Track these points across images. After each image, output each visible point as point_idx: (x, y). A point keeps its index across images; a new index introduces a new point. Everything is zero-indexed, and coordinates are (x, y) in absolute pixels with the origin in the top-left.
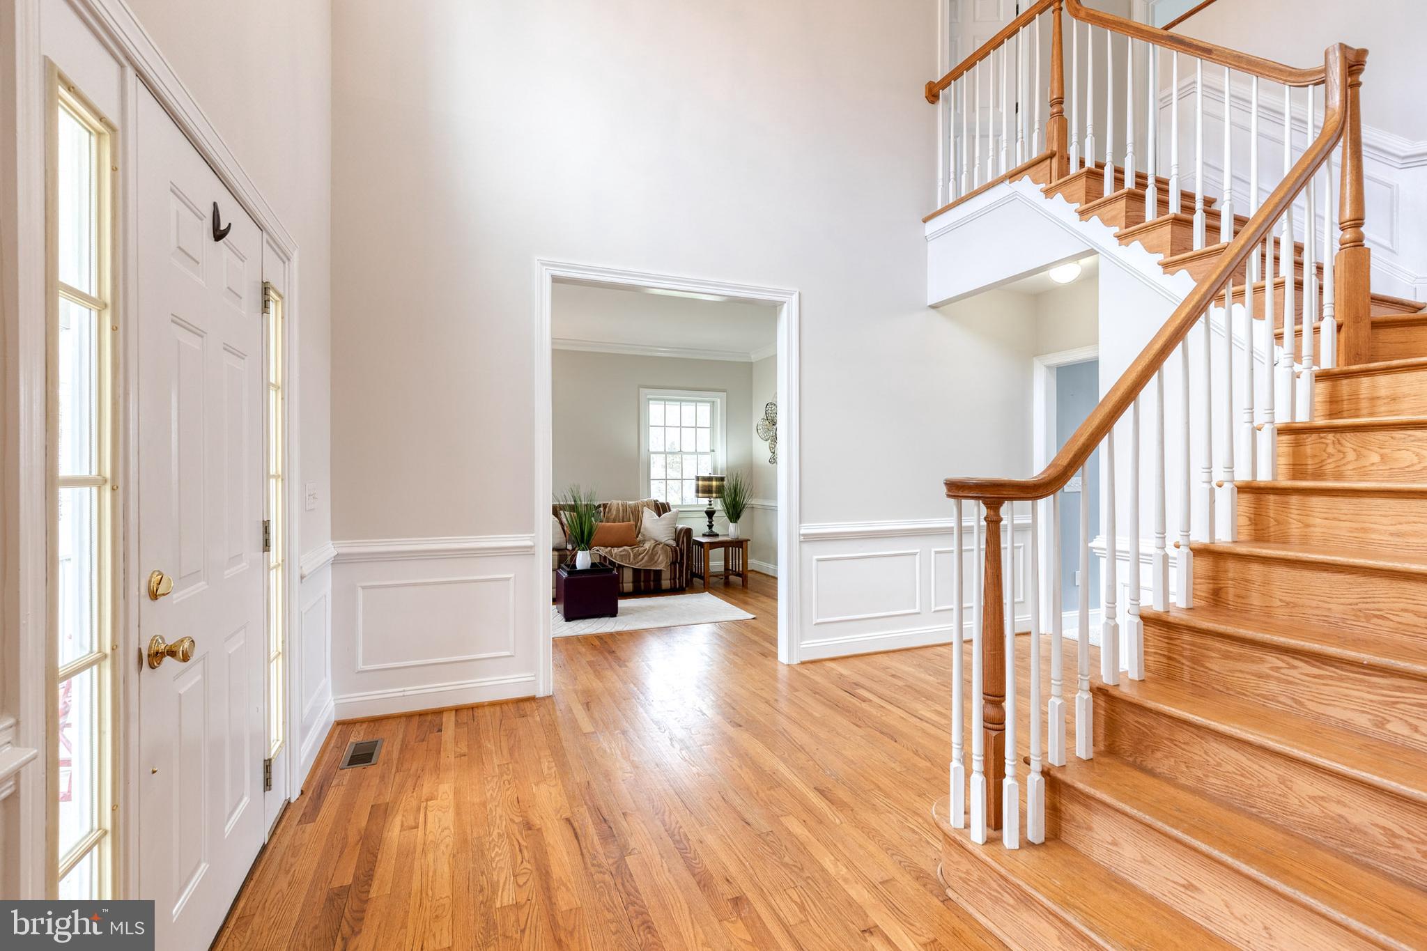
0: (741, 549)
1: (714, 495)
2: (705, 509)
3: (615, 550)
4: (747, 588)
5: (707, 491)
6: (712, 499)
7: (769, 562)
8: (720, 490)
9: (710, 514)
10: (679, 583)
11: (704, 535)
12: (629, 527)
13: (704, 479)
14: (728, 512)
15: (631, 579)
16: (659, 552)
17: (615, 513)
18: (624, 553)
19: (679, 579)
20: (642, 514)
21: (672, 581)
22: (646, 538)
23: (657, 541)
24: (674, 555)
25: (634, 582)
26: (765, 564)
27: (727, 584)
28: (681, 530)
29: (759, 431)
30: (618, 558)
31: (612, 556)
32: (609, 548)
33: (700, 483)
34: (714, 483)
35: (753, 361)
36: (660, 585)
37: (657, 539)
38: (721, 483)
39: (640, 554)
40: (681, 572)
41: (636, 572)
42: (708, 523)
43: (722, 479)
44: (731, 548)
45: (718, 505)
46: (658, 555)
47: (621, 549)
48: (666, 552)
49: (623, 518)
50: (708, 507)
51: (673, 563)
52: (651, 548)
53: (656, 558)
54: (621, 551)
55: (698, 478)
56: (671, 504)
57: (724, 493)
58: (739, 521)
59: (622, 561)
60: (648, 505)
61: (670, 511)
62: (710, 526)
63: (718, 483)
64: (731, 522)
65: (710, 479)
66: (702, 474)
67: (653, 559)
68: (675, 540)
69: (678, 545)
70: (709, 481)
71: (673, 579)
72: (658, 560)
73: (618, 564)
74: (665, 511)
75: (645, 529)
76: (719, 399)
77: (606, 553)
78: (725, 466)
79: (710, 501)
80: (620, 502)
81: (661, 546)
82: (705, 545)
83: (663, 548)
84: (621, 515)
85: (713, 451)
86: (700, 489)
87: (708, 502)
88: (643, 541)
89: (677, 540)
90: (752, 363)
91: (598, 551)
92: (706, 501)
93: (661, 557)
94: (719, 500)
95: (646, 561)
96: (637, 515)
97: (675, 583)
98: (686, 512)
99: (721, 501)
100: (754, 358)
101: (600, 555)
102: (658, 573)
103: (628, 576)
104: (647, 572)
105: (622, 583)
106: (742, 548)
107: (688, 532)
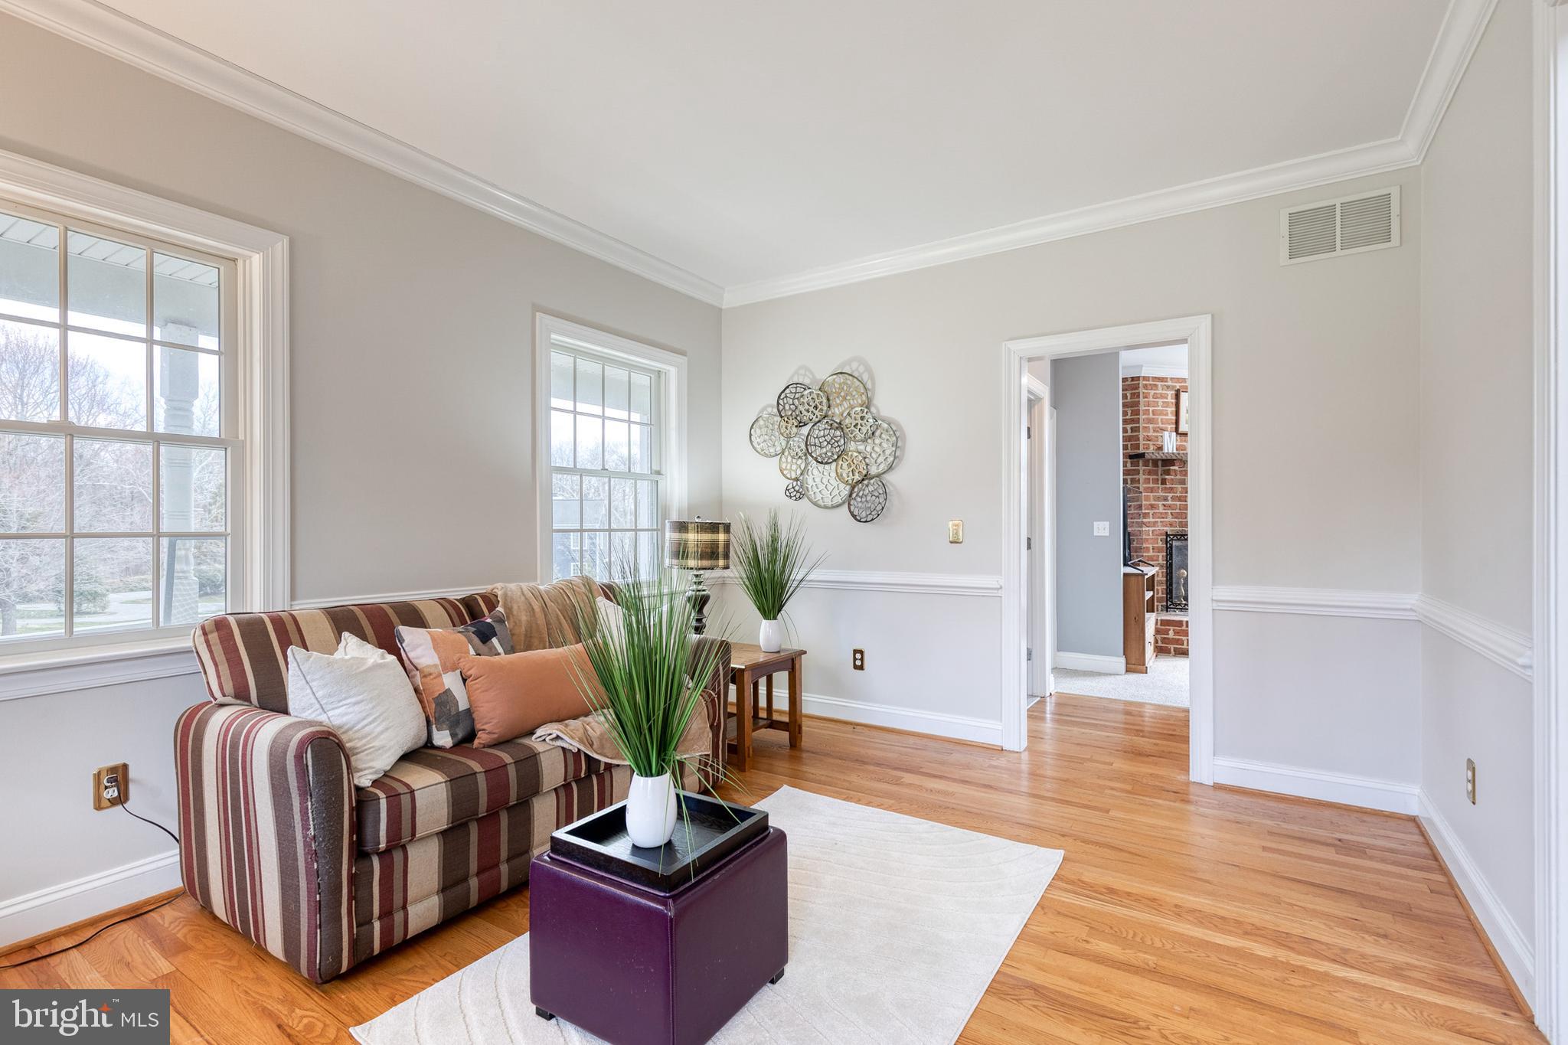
29: (755, 440)
35: (723, 307)
64: (764, 616)
76: (671, 368)
85: (659, 473)
90: (721, 309)
100: (730, 300)
106: (793, 670)
107: (726, 649)
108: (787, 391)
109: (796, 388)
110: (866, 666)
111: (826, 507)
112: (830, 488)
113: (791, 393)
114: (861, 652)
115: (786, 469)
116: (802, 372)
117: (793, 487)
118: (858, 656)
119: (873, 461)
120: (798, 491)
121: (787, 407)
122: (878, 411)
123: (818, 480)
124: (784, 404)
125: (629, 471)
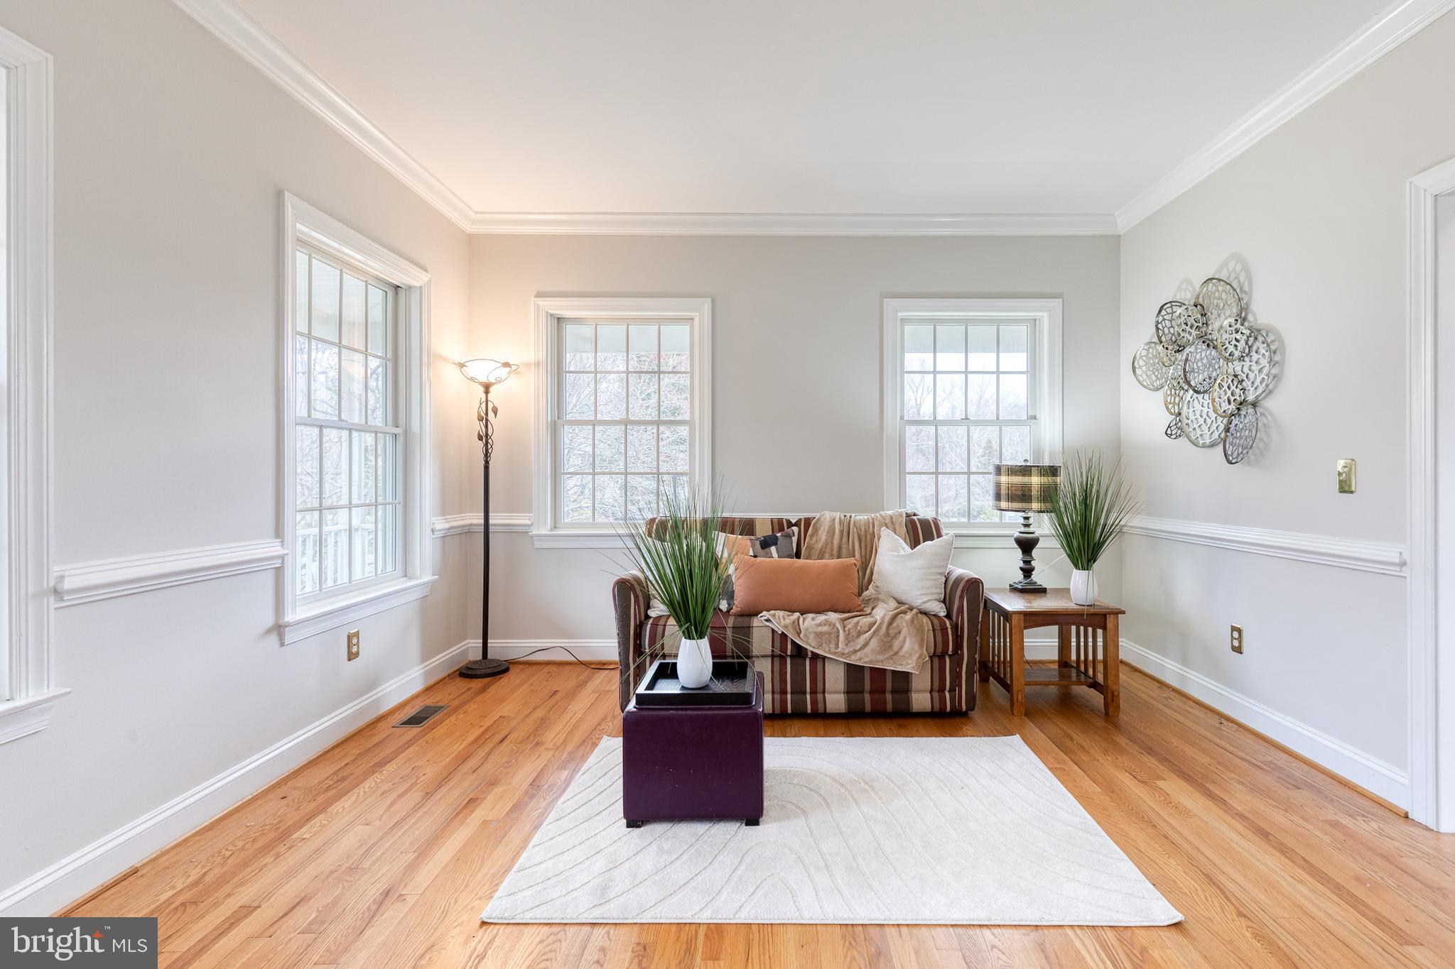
0: (1100, 632)
1: (1035, 506)
2: (1017, 535)
3: (810, 622)
4: (1116, 726)
5: (1021, 496)
6: (1030, 514)
7: (1163, 651)
8: (1049, 496)
9: (1027, 545)
10: (952, 700)
11: (1014, 589)
12: (844, 572)
13: (1013, 471)
14: (1070, 545)
15: (841, 685)
16: (905, 631)
17: (824, 537)
18: (825, 629)
19: (952, 690)
20: (879, 539)
21: (936, 695)
22: (881, 596)
23: (900, 603)
24: (939, 639)
25: (848, 692)
26: (1154, 656)
27: (1067, 705)
28: (958, 580)
29: (1138, 372)
30: (812, 636)
31: (799, 634)
32: (797, 614)
33: (1004, 479)
34: (1035, 480)
35: (1121, 233)
36: (908, 701)
37: (903, 598)
38: (1050, 479)
39: (860, 634)
40: (956, 676)
41: (853, 671)
42: (1021, 564)
43: (1053, 471)
44: (1074, 628)
45: (1044, 526)
46: (901, 638)
47: (822, 618)
48: (920, 630)
49: (840, 548)
50: (1023, 529)
51: (937, 657)
52: (886, 621)
53: (896, 644)
54: (820, 625)
55: (998, 470)
56: (942, 520)
57: (1057, 502)
58: (1095, 566)
59: (820, 646)
60: (891, 524)
61: (939, 535)
62: (1027, 572)
63: (1045, 480)
64: (1077, 567)
65: (1025, 471)
66: (1008, 461)
67: (891, 647)
68: (944, 601)
69: (948, 616)
70: (1024, 475)
71: (938, 689)
72: (901, 648)
73: (812, 652)
74: (928, 536)
75: (880, 573)
76: (1046, 315)
77: (786, 627)
78: (1059, 447)
79: (1026, 518)
80: (837, 515)
81: (909, 616)
82: (1015, 619)
83: (912, 620)
84: (836, 542)
85: (1035, 418)
86: (1003, 492)
87: (1022, 521)
88: (874, 602)
89: (947, 601)
90: (1119, 236)
91: (768, 620)
92: (1018, 518)
93: (907, 645)
94: (1045, 516)
95: (873, 651)
96: (868, 544)
97: (943, 700)
98: (971, 541)
99: (1051, 518)
100: (1123, 223)
101: (773, 631)
102: (903, 679)
103: (835, 679)
104: (878, 673)
105: (824, 692)
106: (1104, 628)
107: (974, 586)
108: (1163, 312)
109: (1171, 307)
110: (1244, 649)
111: (1204, 446)
112: (1209, 421)
113: (1168, 314)
114: (1239, 631)
115: (1170, 403)
116: (1184, 286)
117: (1176, 424)
118: (1236, 635)
119: (1249, 383)
120: (1177, 429)
121: (1166, 330)
122: (1255, 319)
123: (1198, 413)
124: (1164, 328)
125: (998, 419)
